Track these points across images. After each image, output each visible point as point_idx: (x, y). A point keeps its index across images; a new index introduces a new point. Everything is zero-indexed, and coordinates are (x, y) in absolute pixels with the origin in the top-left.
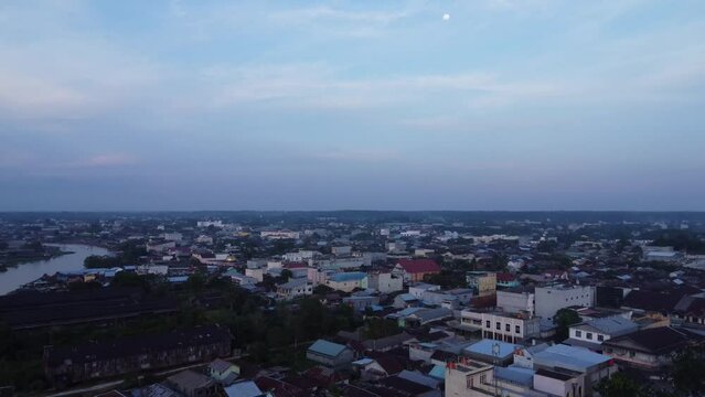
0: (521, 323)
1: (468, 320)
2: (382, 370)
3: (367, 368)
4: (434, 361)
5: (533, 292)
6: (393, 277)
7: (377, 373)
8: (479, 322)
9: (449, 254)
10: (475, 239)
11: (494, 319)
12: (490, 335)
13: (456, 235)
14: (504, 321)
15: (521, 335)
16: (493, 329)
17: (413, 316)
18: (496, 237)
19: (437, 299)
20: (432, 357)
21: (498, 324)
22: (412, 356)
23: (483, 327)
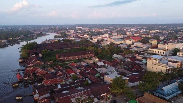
0: (164, 51)
1: (150, 51)
2: (130, 61)
3: (127, 60)
4: (143, 59)
5: (168, 44)
6: (130, 41)
7: (129, 61)
8: (153, 51)
9: (144, 35)
10: (150, 31)
11: (157, 50)
12: (156, 54)
13: (145, 30)
14: (160, 51)
15: (164, 54)
16: (157, 53)
17: (136, 50)
18: (156, 31)
19: (142, 46)
20: (142, 58)
21: (158, 52)
22: (137, 58)
23: (154, 52)
